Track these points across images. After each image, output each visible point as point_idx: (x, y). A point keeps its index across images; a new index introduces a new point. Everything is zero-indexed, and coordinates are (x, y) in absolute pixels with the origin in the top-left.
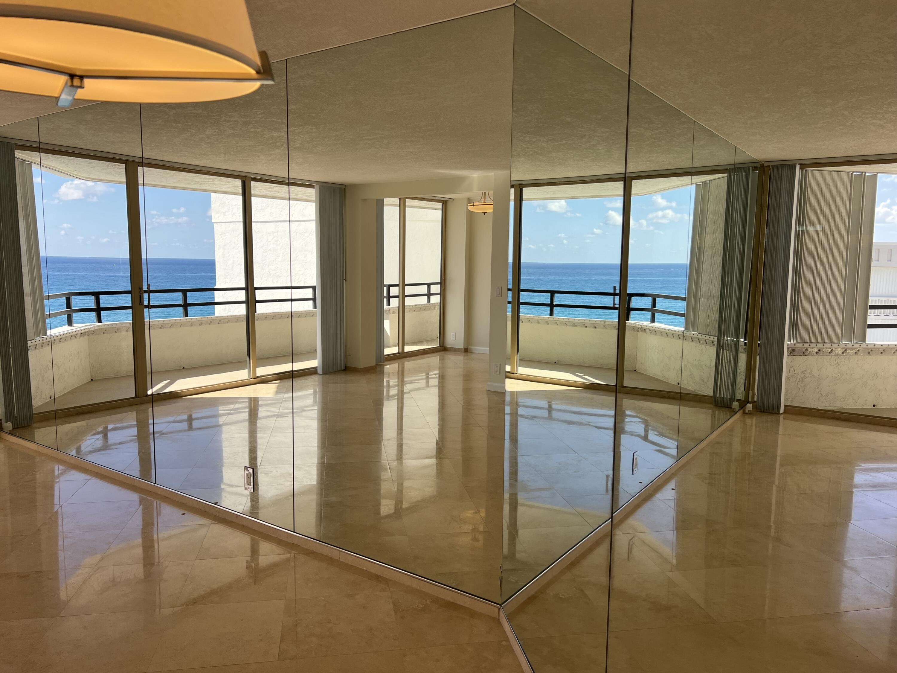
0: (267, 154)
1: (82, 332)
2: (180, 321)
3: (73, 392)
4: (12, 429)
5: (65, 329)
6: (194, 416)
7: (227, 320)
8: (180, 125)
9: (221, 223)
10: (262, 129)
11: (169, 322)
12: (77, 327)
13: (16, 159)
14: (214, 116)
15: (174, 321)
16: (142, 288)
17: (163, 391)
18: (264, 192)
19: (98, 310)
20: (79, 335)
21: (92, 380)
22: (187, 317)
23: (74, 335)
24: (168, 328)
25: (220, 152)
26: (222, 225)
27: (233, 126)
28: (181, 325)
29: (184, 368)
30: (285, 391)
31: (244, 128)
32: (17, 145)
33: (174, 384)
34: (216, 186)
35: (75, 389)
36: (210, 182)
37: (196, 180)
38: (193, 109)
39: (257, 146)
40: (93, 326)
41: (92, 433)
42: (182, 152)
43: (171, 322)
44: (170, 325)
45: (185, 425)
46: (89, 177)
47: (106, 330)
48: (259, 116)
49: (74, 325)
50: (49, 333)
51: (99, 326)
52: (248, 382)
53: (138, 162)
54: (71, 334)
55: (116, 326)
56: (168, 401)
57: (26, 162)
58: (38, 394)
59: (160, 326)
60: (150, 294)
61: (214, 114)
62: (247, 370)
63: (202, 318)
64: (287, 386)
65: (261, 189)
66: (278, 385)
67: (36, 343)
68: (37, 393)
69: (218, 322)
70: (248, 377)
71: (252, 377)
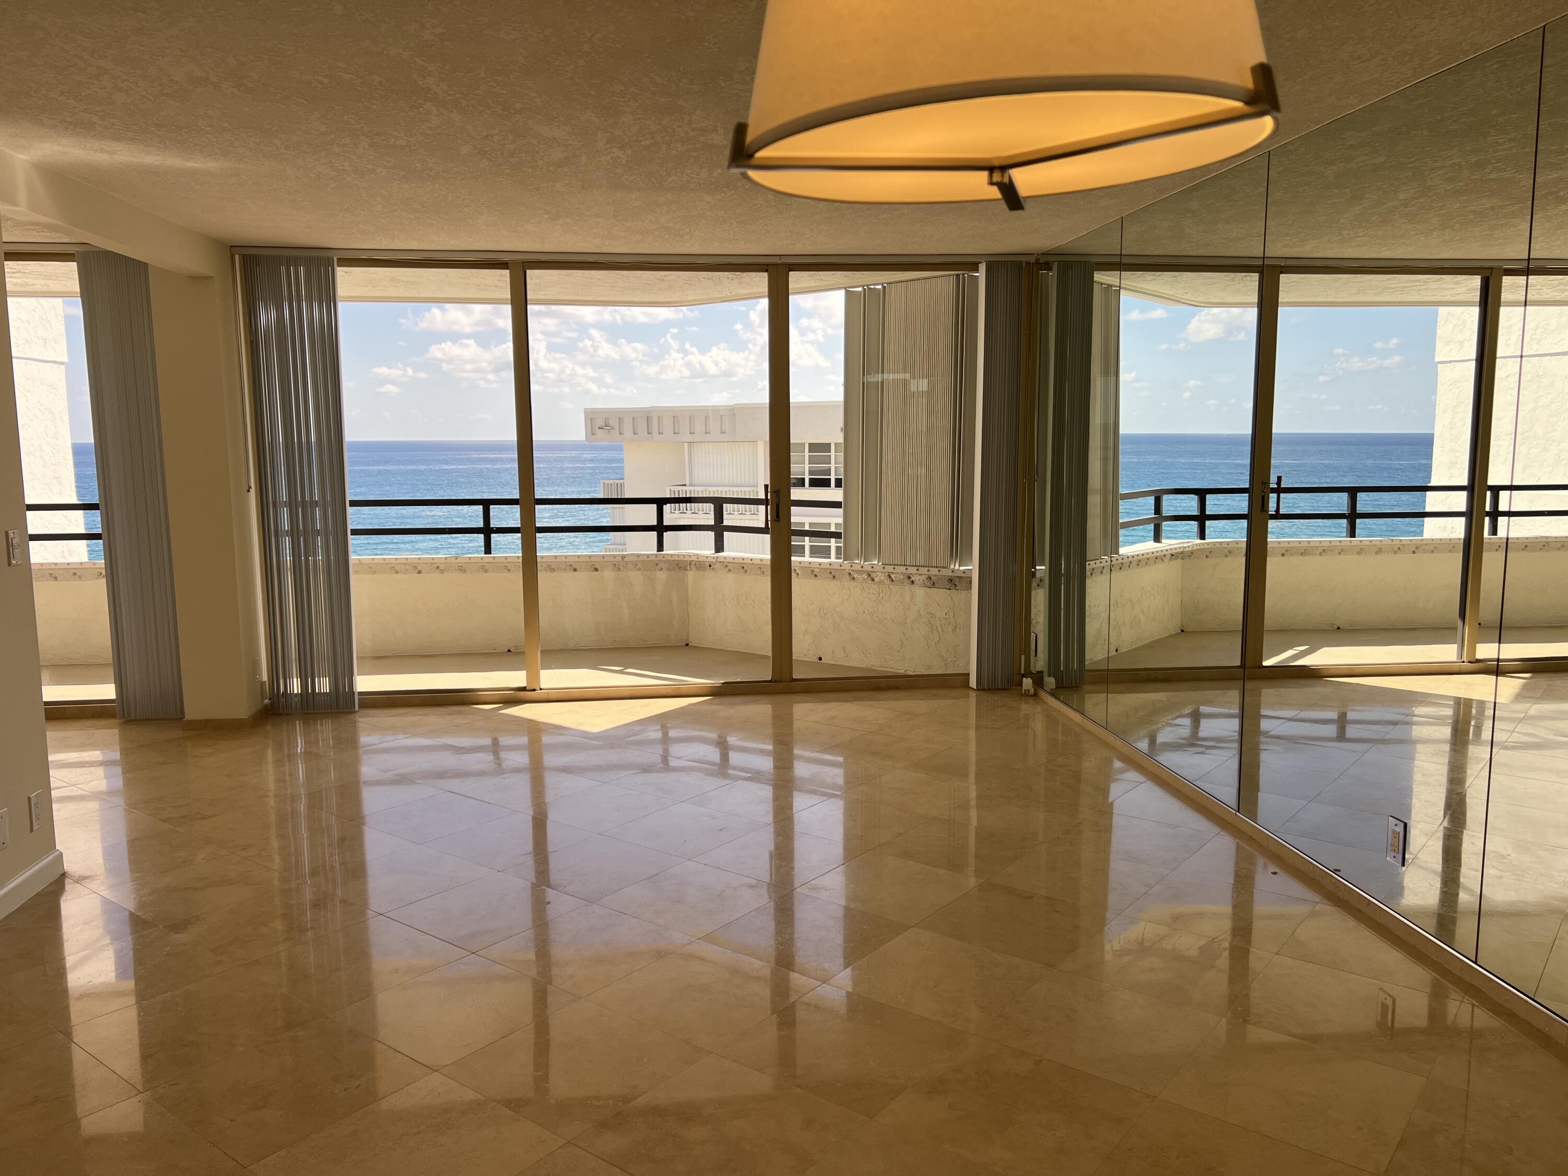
0: (1541, 218)
1: (1173, 552)
2: (1339, 544)
3: (1152, 646)
4: (1054, 687)
5: (1149, 546)
6: (1351, 716)
7: (1432, 547)
8: (1347, 191)
9: (1452, 363)
10: (1514, 171)
11: (1318, 544)
12: (1167, 544)
13: (1096, 287)
14: (1411, 163)
15: (1328, 544)
16: (1268, 483)
17: (1292, 662)
18: (1549, 294)
19: (1202, 518)
20: (1168, 557)
21: (1182, 631)
22: (1354, 537)
23: (1160, 557)
24: (1316, 554)
25: (1432, 228)
26: (1455, 367)
27: (1450, 174)
28: (1340, 551)
29: (1338, 628)
30: (1538, 696)
31: (1475, 175)
32: (1097, 264)
33: (1315, 654)
34: (1434, 293)
35: (1154, 642)
36: (1419, 287)
37: (1393, 286)
38: (1370, 157)
39: (1508, 205)
40: (1190, 544)
41: (1174, 716)
42: (1358, 239)
43: (1323, 544)
44: (1320, 550)
45: (1331, 730)
46: (1208, 301)
47: (1210, 552)
48: (1503, 147)
49: (1163, 541)
50: (1122, 551)
51: (1200, 545)
52: (1456, 667)
53: (1282, 267)
54: (1156, 555)
55: (1227, 546)
56: (1293, 681)
57: (1114, 288)
58: (1098, 642)
59: (1303, 551)
60: (1281, 495)
61: (1411, 160)
62: (1455, 646)
63: (1381, 541)
64: (1545, 687)
65: (1541, 289)
66: (1526, 683)
67: (1102, 565)
68: (1098, 640)
69: (1414, 549)
70: (1458, 659)
71: (1465, 659)
